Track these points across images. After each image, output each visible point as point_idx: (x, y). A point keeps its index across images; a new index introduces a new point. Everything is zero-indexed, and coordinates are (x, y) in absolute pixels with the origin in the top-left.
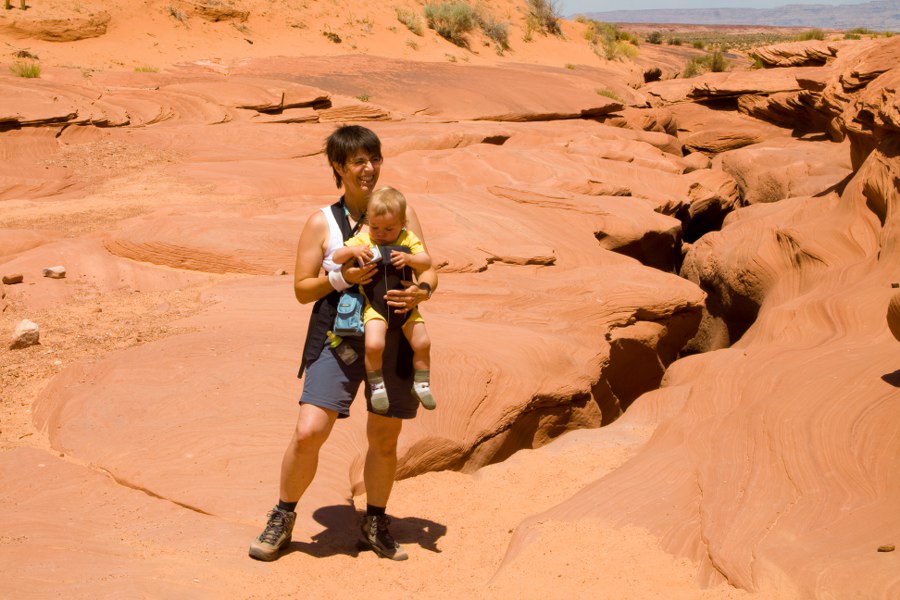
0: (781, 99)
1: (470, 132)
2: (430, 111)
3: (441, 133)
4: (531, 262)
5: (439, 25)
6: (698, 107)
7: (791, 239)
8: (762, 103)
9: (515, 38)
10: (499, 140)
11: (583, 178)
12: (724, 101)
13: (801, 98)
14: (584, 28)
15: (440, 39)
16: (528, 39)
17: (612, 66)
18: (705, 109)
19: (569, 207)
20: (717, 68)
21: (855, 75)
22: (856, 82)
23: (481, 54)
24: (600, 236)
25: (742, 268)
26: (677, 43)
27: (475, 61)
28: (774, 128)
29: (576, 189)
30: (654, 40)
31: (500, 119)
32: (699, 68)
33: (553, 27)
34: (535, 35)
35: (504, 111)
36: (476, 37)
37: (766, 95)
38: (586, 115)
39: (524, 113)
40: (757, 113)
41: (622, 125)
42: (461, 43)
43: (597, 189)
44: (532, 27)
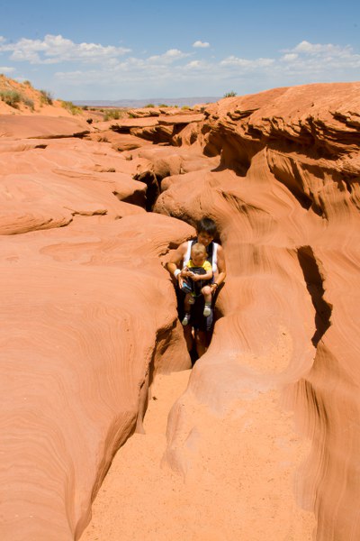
0: (148, 129)
1: (29, 144)
2: (8, 134)
3: (16, 145)
4: (95, 214)
5: (5, 99)
6: (115, 133)
7: (235, 197)
8: (140, 131)
9: (37, 106)
10: (43, 147)
11: (92, 164)
12: (125, 130)
13: (156, 129)
14: (60, 103)
15: (7, 105)
16: (41, 106)
17: (75, 117)
18: (117, 134)
19: (95, 179)
20: (117, 118)
21: (238, 112)
22: (238, 115)
23: (24, 111)
24: (115, 193)
25: (206, 213)
26: (94, 110)
27: (22, 114)
28: (146, 141)
29: (90, 169)
30: (85, 108)
31: (39, 138)
32: (110, 118)
33: (50, 102)
34: (44, 105)
35: (41, 135)
36: (21, 105)
37: (141, 128)
38: (76, 136)
39: (49, 135)
40: (138, 135)
41: (90, 139)
42: (16, 107)
43: (100, 169)
44: (42, 102)
